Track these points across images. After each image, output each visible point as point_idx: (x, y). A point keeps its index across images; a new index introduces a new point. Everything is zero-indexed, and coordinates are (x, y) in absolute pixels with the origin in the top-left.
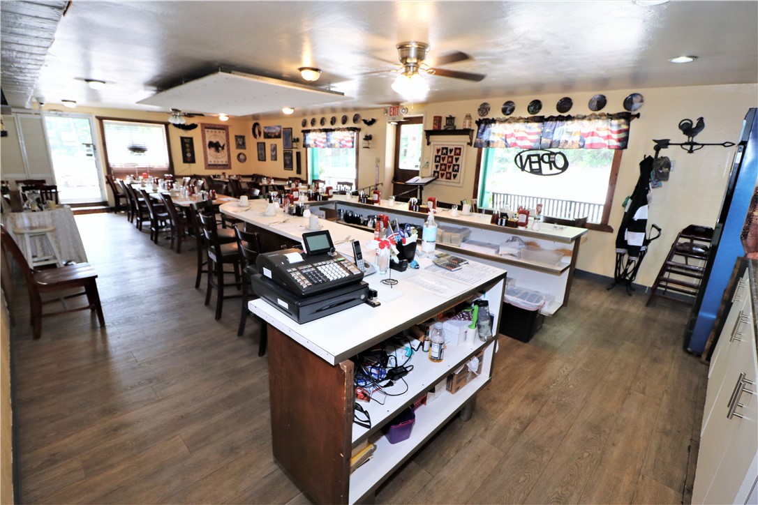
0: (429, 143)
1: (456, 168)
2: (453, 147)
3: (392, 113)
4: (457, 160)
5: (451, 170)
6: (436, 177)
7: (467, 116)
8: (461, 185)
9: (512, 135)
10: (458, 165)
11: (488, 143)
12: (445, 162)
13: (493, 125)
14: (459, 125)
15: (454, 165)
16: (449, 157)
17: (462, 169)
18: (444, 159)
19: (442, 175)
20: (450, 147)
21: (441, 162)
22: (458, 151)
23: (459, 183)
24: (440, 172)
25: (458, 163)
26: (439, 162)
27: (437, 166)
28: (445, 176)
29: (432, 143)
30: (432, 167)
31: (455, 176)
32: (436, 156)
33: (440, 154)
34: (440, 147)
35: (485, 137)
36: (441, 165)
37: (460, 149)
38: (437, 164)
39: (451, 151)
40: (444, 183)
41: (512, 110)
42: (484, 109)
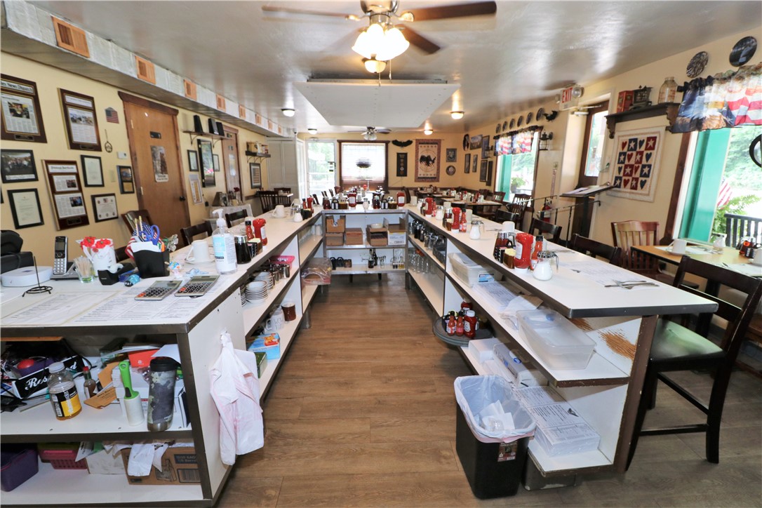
0: (612, 136)
1: (646, 170)
2: (644, 137)
4: (648, 156)
5: (638, 175)
6: (618, 183)
7: (666, 82)
8: (651, 198)
9: (743, 101)
10: (650, 166)
11: (698, 124)
12: (632, 162)
13: (707, 88)
14: (654, 99)
15: (644, 166)
16: (638, 153)
17: (655, 172)
18: (630, 157)
19: (626, 182)
20: (640, 138)
21: (626, 162)
22: (652, 142)
23: (648, 195)
24: (624, 178)
25: (649, 163)
26: (623, 163)
27: (620, 169)
28: (629, 185)
29: (616, 135)
30: (613, 172)
31: (643, 184)
32: (620, 154)
33: (625, 150)
34: (626, 139)
35: (693, 112)
36: (626, 166)
37: (654, 139)
38: (620, 165)
39: (641, 143)
40: (628, 195)
41: (750, 55)
42: (699, 62)
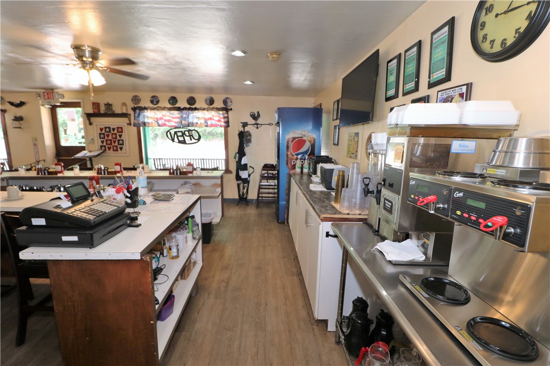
0: (91, 124)
1: (121, 142)
2: (115, 127)
3: (46, 97)
4: (120, 136)
5: (116, 144)
6: (104, 149)
7: (122, 104)
8: (128, 154)
9: (161, 118)
10: (123, 140)
11: (144, 124)
12: (110, 138)
13: (145, 111)
14: (118, 110)
15: (119, 140)
16: (112, 134)
17: (126, 143)
18: (108, 136)
19: (109, 148)
20: (112, 127)
21: (106, 138)
22: (120, 130)
23: (126, 153)
24: (107, 146)
25: (122, 138)
26: (104, 138)
27: (103, 142)
28: (112, 149)
29: (94, 124)
30: (98, 143)
31: (121, 149)
32: (100, 134)
33: (103, 132)
34: (103, 127)
35: (141, 119)
36: (107, 140)
37: (122, 128)
38: (102, 140)
39: (114, 129)
40: (113, 154)
41: (158, 102)
42: (136, 99)
